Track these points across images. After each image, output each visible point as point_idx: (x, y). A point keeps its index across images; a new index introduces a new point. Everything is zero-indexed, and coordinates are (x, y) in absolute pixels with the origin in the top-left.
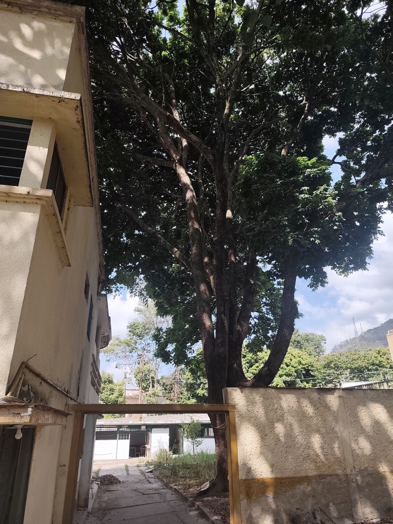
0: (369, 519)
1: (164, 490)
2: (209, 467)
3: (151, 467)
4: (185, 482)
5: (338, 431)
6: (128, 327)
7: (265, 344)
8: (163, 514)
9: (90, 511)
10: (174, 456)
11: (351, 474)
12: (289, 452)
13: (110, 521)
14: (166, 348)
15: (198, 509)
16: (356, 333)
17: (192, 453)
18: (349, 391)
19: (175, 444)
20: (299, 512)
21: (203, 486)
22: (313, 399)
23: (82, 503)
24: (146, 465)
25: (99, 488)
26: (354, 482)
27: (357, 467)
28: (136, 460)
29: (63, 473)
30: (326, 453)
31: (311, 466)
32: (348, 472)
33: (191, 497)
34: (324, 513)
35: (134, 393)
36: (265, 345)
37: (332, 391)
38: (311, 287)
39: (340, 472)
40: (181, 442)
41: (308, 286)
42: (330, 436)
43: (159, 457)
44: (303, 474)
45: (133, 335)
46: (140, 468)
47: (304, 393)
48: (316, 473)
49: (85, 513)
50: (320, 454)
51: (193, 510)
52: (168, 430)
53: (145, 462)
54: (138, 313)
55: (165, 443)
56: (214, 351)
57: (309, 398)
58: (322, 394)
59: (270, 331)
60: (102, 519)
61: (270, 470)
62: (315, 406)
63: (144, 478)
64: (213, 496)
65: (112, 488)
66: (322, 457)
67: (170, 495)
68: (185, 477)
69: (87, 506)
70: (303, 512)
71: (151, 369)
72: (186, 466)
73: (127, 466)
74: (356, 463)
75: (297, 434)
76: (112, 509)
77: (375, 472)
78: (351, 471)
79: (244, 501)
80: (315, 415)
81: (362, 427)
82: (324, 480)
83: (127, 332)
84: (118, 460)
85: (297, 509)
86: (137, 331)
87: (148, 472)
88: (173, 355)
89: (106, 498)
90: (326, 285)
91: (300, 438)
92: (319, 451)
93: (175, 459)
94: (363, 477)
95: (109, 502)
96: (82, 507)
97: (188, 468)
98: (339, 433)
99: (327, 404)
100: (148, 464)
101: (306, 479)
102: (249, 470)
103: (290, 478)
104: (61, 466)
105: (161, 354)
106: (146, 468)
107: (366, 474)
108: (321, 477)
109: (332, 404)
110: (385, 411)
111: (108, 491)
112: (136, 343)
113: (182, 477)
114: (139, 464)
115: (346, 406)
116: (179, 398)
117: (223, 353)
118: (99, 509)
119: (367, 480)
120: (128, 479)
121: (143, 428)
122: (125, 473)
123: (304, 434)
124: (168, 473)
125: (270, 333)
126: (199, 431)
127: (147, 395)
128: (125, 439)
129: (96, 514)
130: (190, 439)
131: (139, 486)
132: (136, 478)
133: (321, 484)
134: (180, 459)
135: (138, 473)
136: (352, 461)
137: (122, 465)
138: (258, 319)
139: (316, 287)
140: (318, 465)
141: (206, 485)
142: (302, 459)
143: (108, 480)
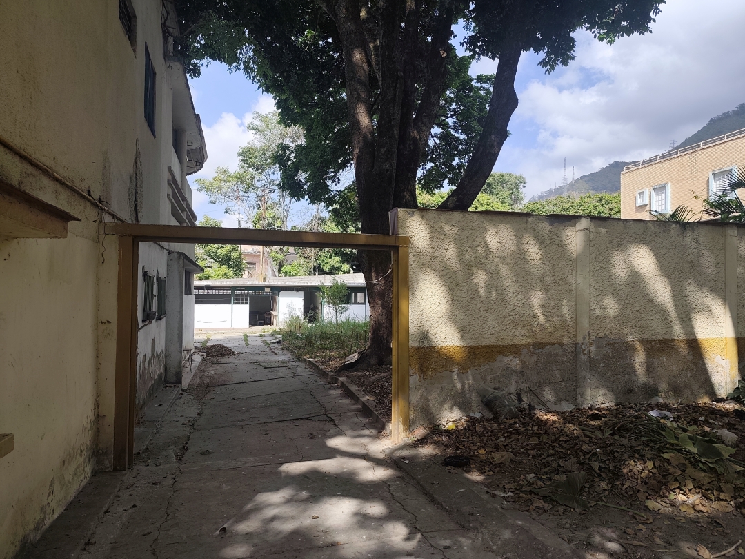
0: (599, 403)
1: (294, 363)
2: (358, 336)
3: (279, 336)
4: (323, 354)
5: (573, 282)
6: (240, 154)
7: (446, 177)
8: (290, 392)
9: (186, 388)
10: (310, 324)
11: (582, 344)
12: (492, 311)
13: (214, 400)
14: (295, 176)
15: (343, 386)
16: (565, 179)
17: (334, 320)
18: (600, 222)
19: (311, 308)
20: (498, 393)
21: (348, 358)
22: (541, 233)
23: (172, 378)
24: (272, 335)
25: (204, 360)
26: (585, 354)
27: (593, 334)
28: (258, 330)
29: (109, 334)
30: (549, 314)
31: (523, 331)
32: (579, 340)
33: (331, 371)
34: (534, 394)
35: (255, 249)
36: (447, 180)
37: (573, 221)
38: (545, 65)
39: (566, 340)
40: (320, 308)
41: (540, 63)
42: (560, 288)
43: (290, 326)
44: (508, 341)
45: (248, 167)
46: (264, 338)
47: (527, 222)
48: (529, 340)
49: (176, 391)
50: (539, 315)
51: (335, 388)
52: (302, 293)
53: (271, 331)
54: (253, 131)
55: (297, 309)
56: (373, 167)
57: (534, 230)
58: (555, 225)
59: (456, 158)
60: (202, 399)
61: (459, 335)
62: (542, 242)
63: (268, 349)
64: (363, 370)
65: (221, 360)
66: (542, 319)
67: (301, 369)
68: (324, 349)
69: (180, 382)
70: (504, 393)
71: (276, 216)
72: (324, 336)
73: (246, 336)
74: (592, 328)
75: (508, 284)
76: (218, 386)
77: (618, 341)
78: (584, 338)
79: (415, 376)
80: (540, 257)
81: (610, 276)
82: (540, 350)
83: (239, 162)
84: (234, 329)
85: (495, 389)
86: (254, 160)
87: (275, 343)
88: (305, 187)
89: (212, 372)
90: (570, 62)
91: (511, 290)
92: (538, 312)
93: (312, 328)
94: (599, 347)
95: (216, 377)
96: (172, 383)
97: (329, 338)
98: (574, 285)
99: (561, 241)
100: (275, 333)
101: (515, 350)
102: (424, 336)
103: (488, 347)
104: (100, 323)
105: (288, 184)
106: (272, 338)
107: (605, 343)
108: (537, 345)
109: (569, 241)
110: (651, 254)
111: (215, 364)
112: (254, 178)
113: (319, 348)
114: (263, 334)
115: (592, 245)
116: (317, 255)
117: (387, 171)
118: (199, 386)
119: (605, 352)
120: (246, 350)
121: (268, 290)
122: (243, 343)
123: (518, 284)
124: (302, 343)
125: (456, 161)
126: (346, 295)
127: (272, 250)
128: (243, 303)
129: (195, 392)
130: (331, 305)
131: (260, 358)
132: (258, 349)
133: (535, 356)
134: (319, 327)
135: (260, 343)
136: (587, 326)
137: (241, 335)
138: (439, 139)
139: (552, 68)
140: (534, 329)
141: (354, 357)
142: (510, 321)
143: (217, 351)
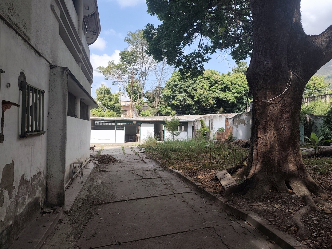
1: (162, 172)
3: (143, 149)
6: (120, 55)
28: (130, 144)
35: (127, 104)
45: (124, 61)
46: (134, 150)
52: (153, 125)
53: (137, 145)
54: (127, 42)
71: (138, 86)
73: (123, 148)
84: (116, 143)
87: (141, 153)
96: (52, 207)
100: (140, 147)
106: (138, 149)
111: (104, 171)
114: (133, 146)
120: (124, 158)
121: (135, 123)
122: (122, 153)
127: (136, 103)
128: (121, 130)
130: (171, 131)
131: (135, 166)
132: (131, 157)
135: (132, 153)
137: (120, 147)
